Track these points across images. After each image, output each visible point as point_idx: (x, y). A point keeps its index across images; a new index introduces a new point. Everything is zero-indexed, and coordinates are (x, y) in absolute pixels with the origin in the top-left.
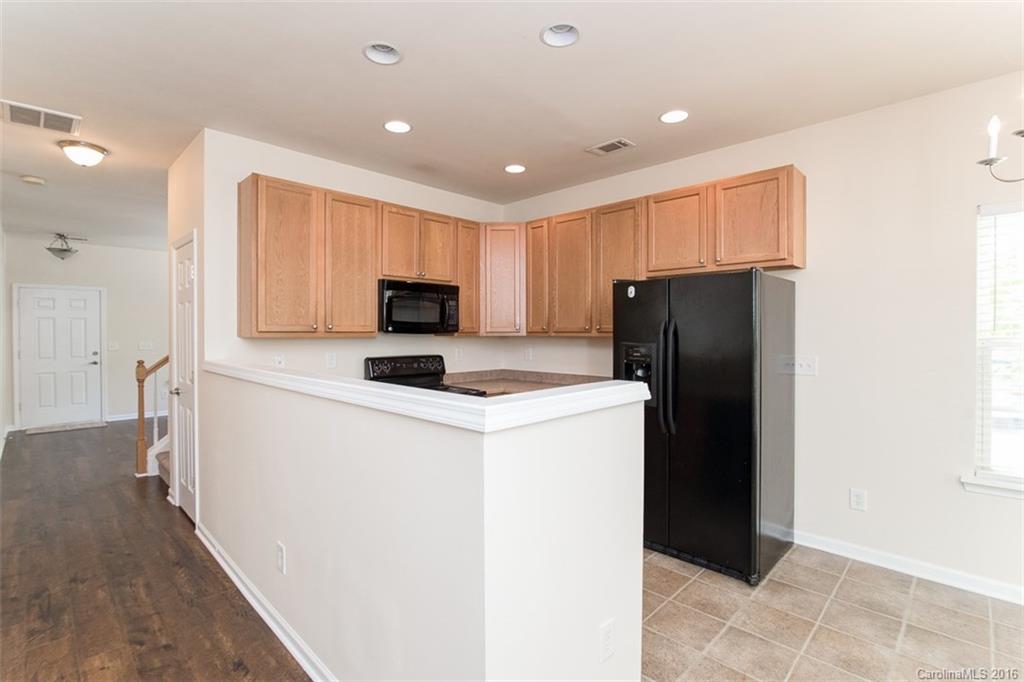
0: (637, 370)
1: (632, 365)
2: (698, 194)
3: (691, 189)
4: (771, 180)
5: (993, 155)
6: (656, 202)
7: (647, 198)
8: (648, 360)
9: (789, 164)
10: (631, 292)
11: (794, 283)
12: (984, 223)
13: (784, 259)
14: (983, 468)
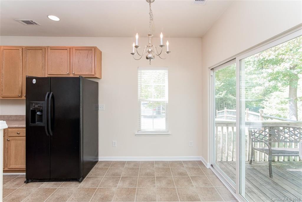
0: (37, 112)
1: (35, 110)
2: (67, 50)
3: (65, 47)
4: (90, 50)
5: (133, 52)
6: (51, 49)
7: (48, 47)
8: (41, 108)
9: (95, 46)
10: (34, 81)
11: (98, 83)
12: (139, 71)
13: (94, 75)
14: (139, 130)
